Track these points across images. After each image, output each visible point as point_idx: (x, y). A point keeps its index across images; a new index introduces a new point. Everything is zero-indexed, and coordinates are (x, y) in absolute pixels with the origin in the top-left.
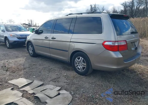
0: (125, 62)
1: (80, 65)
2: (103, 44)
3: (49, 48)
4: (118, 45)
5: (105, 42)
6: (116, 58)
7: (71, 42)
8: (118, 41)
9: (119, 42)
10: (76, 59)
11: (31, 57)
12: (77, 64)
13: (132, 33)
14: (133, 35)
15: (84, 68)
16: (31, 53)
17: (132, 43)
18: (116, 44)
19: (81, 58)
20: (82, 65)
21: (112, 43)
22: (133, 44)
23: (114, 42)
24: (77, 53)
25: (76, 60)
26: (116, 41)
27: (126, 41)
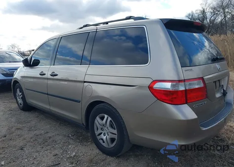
0: (204, 129)
1: (105, 132)
2: (150, 88)
3: (48, 94)
4: (186, 90)
5: (155, 82)
6: (184, 121)
7: (85, 82)
8: (184, 81)
9: (187, 83)
10: (98, 118)
11: (20, 111)
12: (100, 131)
13: (215, 60)
14: (217, 65)
15: (112, 140)
16: (21, 104)
17: (215, 82)
18: (182, 88)
19: (106, 116)
20: (109, 134)
21: (172, 86)
22: (218, 84)
23: (174, 83)
24: (98, 107)
25: (96, 121)
26: (180, 81)
27: (202, 79)
